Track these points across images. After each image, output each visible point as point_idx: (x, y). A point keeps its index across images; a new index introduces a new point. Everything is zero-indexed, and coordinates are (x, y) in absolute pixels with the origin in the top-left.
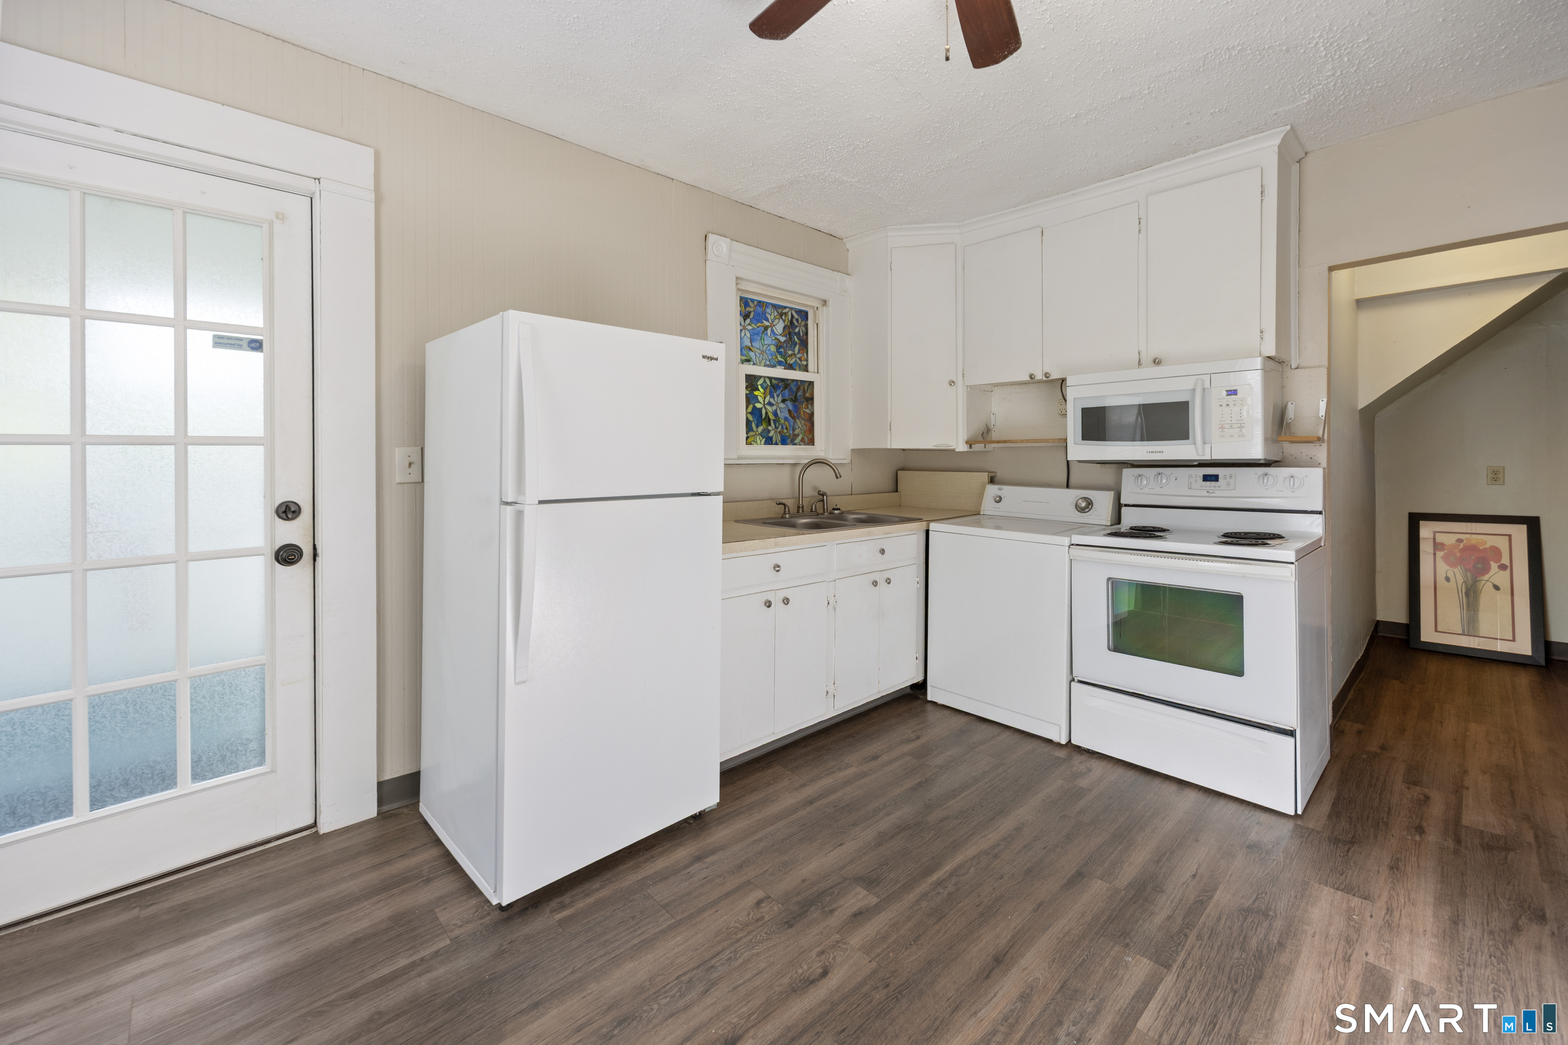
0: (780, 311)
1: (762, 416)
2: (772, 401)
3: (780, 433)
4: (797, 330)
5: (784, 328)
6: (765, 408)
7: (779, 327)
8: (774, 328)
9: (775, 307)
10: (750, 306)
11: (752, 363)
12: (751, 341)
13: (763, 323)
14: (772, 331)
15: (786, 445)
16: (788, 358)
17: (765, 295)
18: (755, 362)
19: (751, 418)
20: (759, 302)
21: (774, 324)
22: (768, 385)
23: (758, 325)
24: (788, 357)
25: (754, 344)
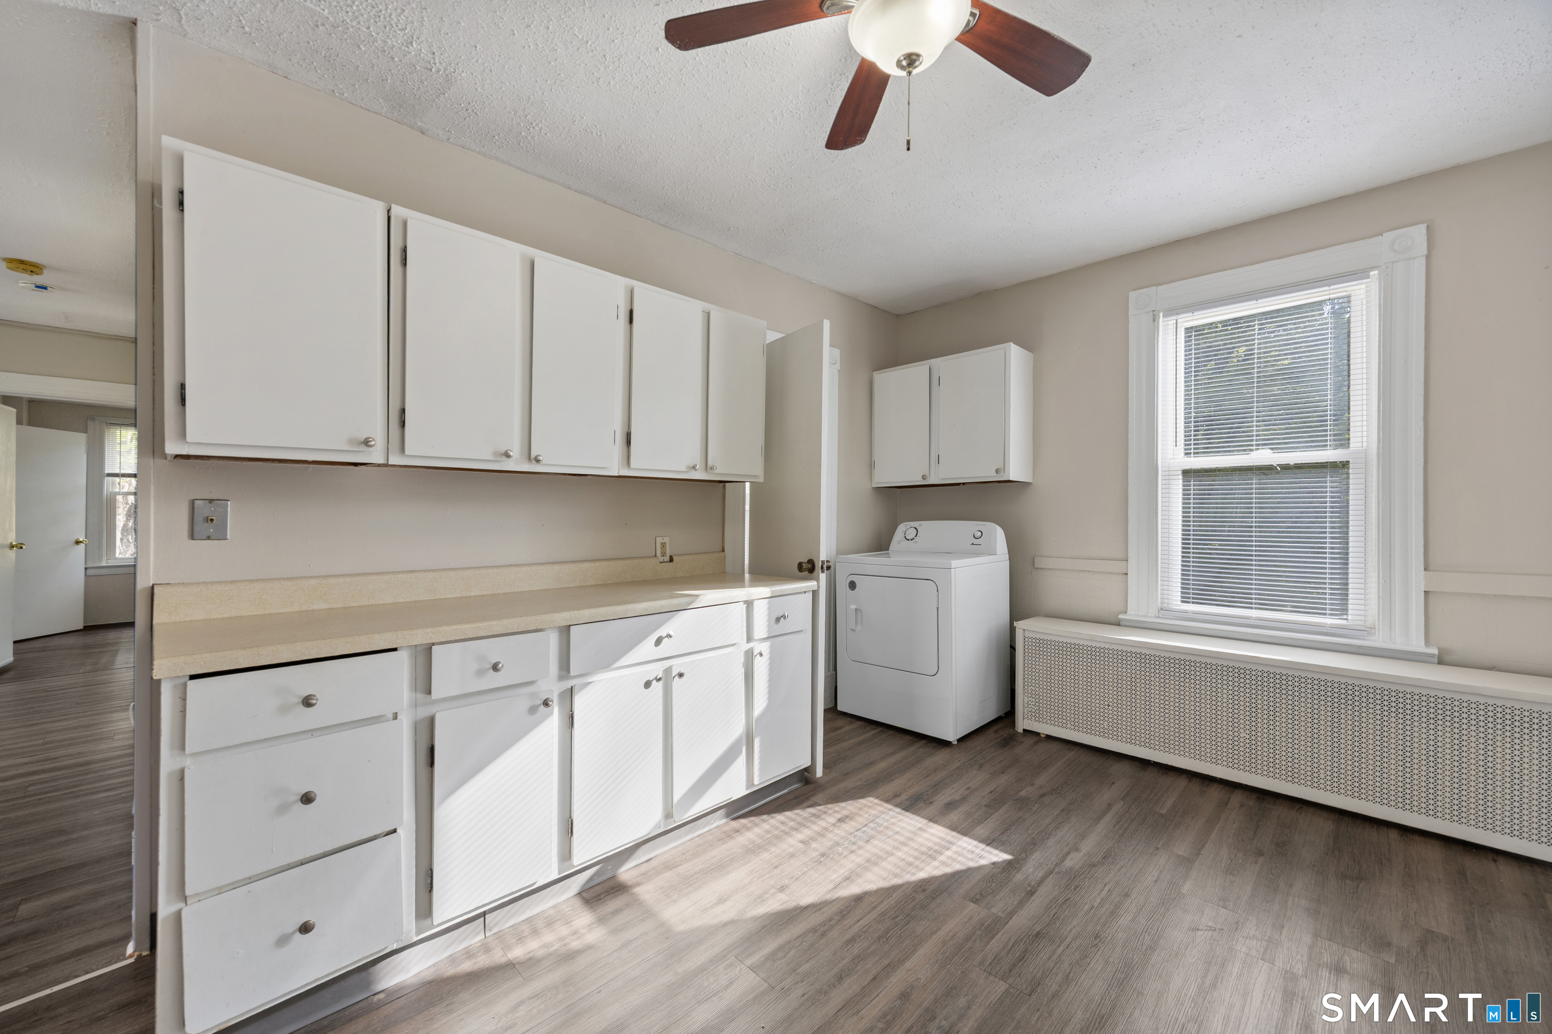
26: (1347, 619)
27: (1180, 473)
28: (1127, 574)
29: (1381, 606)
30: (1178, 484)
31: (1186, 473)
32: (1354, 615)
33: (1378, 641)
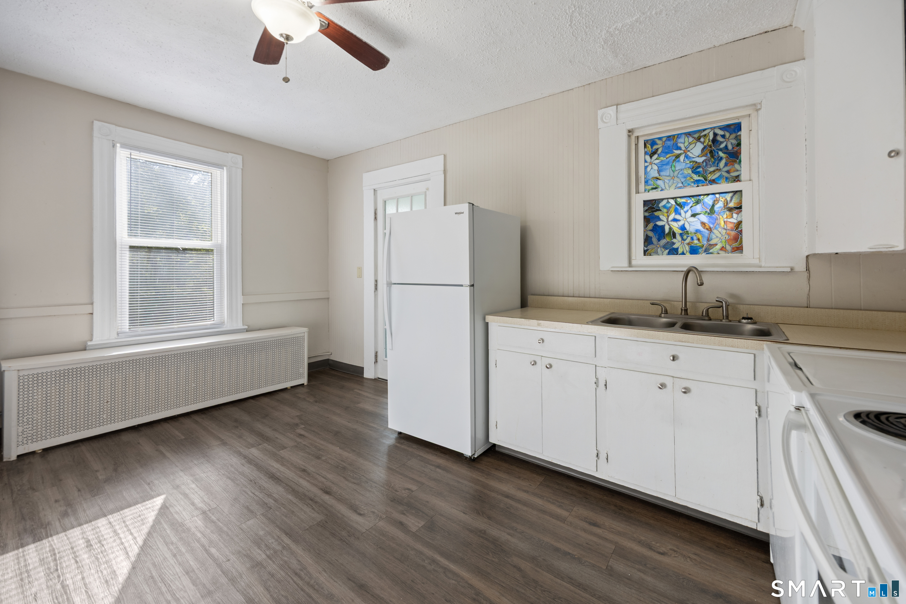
0: (696, 136)
1: (665, 232)
2: (678, 217)
3: (688, 244)
4: (722, 146)
5: (703, 150)
6: (669, 225)
7: (696, 150)
8: (688, 153)
9: (689, 134)
10: (657, 144)
11: (660, 189)
12: (659, 171)
13: (674, 152)
14: (687, 157)
15: (696, 254)
16: (709, 175)
17: (674, 129)
18: (664, 188)
19: (650, 234)
20: (669, 137)
21: (689, 149)
22: (672, 205)
23: (667, 157)
24: (710, 173)
25: (662, 173)
26: (213, 321)
27: (128, 247)
28: (92, 314)
29: (229, 312)
30: (127, 254)
31: (132, 248)
32: (217, 318)
33: (227, 327)
